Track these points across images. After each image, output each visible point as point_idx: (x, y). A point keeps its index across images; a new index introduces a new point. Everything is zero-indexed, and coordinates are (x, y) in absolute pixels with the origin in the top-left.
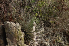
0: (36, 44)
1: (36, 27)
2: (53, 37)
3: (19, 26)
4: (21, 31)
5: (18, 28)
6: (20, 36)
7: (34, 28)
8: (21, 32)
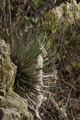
0: (40, 100)
1: (44, 59)
2: (76, 100)
3: (6, 46)
4: (9, 59)
5: (3, 52)
6: (5, 71)
7: (40, 60)
8: (9, 63)
